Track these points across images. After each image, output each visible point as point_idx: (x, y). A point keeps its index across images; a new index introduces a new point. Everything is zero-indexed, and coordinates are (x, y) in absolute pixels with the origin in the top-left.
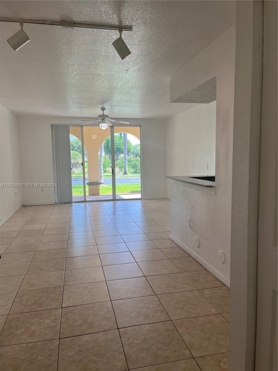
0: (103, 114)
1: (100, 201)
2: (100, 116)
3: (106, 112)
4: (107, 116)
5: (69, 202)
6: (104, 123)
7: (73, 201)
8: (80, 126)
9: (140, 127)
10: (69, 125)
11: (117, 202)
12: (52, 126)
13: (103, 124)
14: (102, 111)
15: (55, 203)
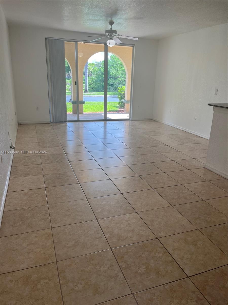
0: (111, 29)
1: (92, 121)
2: (107, 31)
3: (114, 27)
4: (115, 32)
5: (64, 121)
6: (112, 39)
7: (68, 120)
8: (75, 42)
9: (133, 47)
10: (64, 40)
11: (108, 122)
12: (46, 39)
13: (111, 41)
14: (111, 26)
15: (50, 122)
